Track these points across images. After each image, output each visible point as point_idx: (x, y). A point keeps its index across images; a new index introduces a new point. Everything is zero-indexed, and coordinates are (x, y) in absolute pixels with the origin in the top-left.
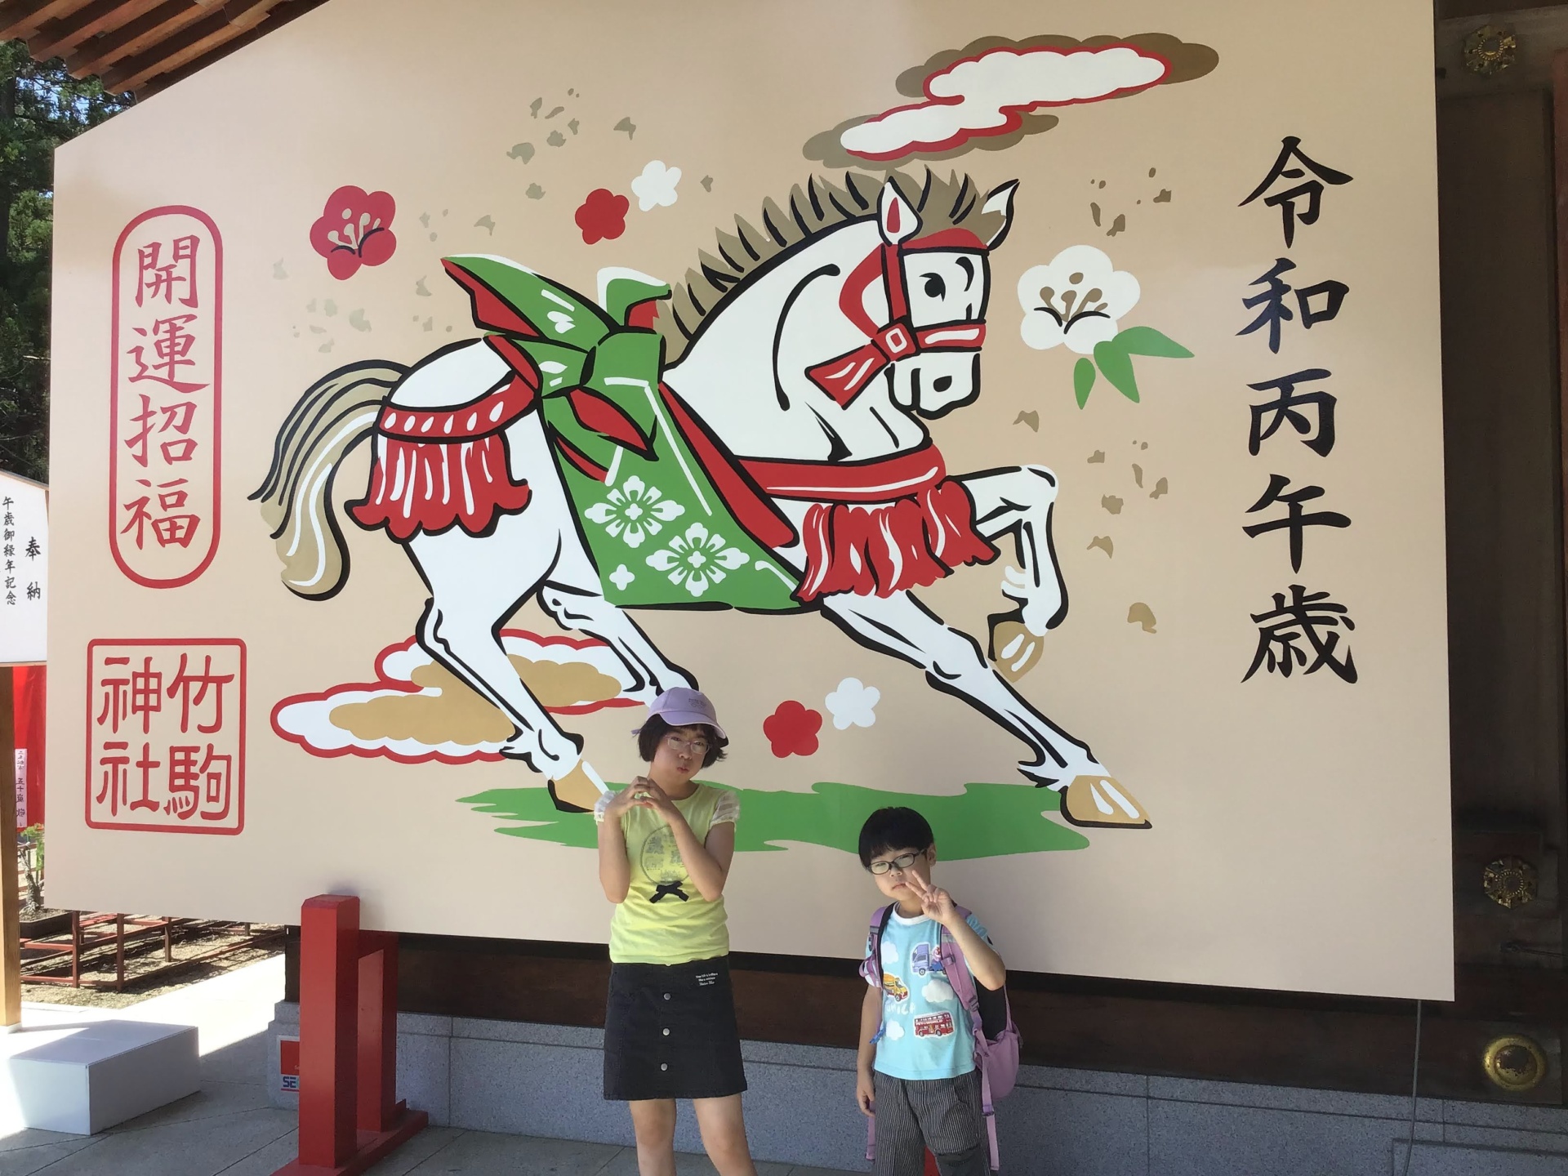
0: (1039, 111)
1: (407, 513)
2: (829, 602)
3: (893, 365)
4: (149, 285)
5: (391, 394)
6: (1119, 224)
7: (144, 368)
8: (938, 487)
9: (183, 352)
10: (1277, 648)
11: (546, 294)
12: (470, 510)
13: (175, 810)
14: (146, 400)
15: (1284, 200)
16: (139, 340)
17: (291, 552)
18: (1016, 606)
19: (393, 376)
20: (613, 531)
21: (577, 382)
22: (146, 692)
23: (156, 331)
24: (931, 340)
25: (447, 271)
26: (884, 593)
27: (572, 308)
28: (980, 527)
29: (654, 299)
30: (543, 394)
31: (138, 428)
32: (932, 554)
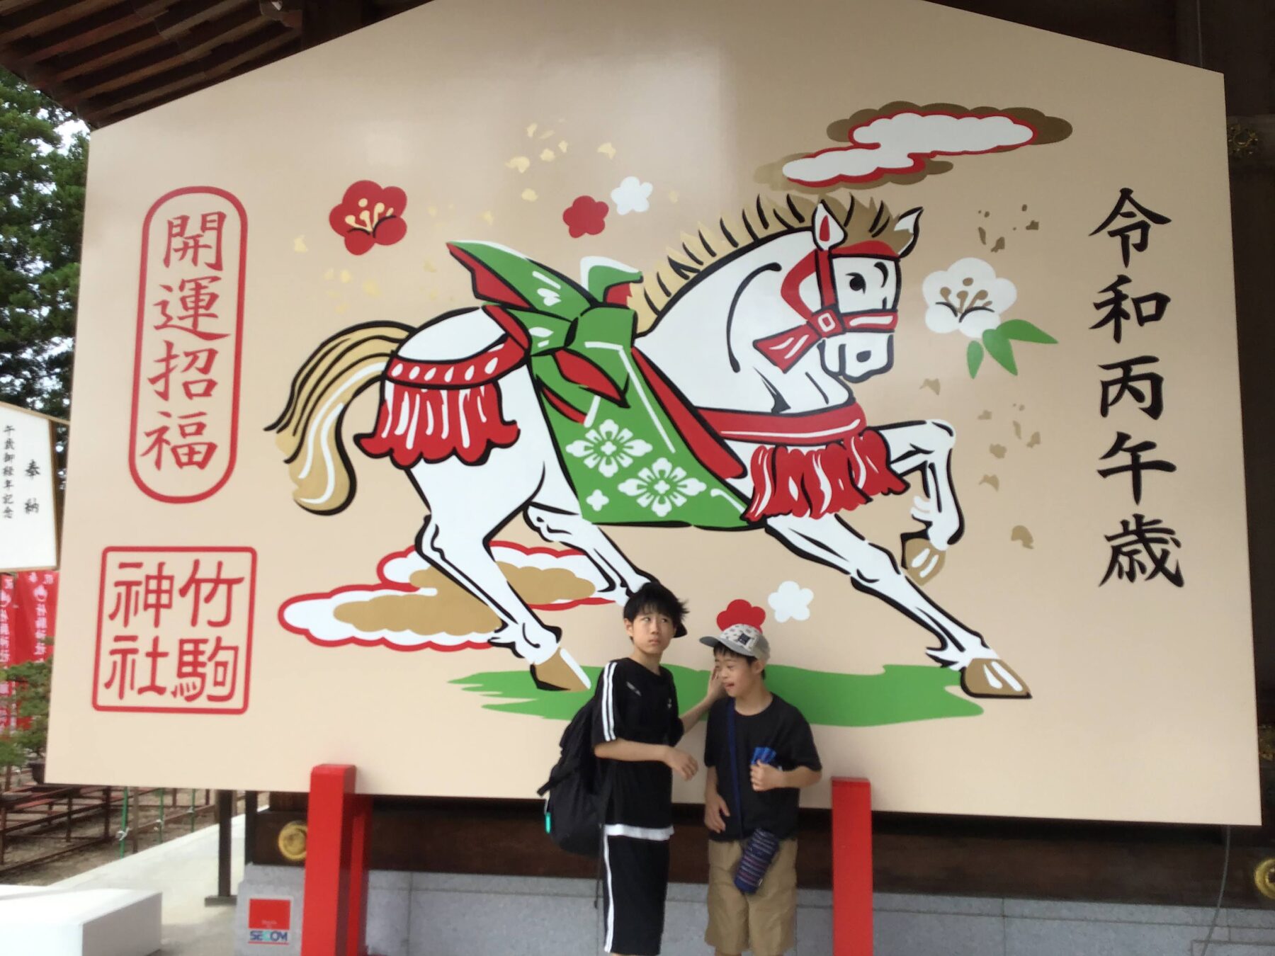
0: (938, 158)
1: (409, 444)
2: (772, 522)
3: (824, 342)
4: (176, 250)
5: (399, 348)
6: (1000, 244)
7: (169, 318)
8: (860, 435)
9: (208, 307)
10: (1124, 560)
11: (537, 275)
12: (466, 443)
13: (182, 693)
14: (169, 345)
15: (1122, 233)
16: (165, 295)
17: (303, 475)
18: (922, 527)
19: (402, 334)
20: (590, 463)
21: (561, 344)
22: (159, 592)
23: (182, 288)
24: (855, 322)
25: (452, 253)
26: (816, 515)
27: (558, 286)
28: (894, 466)
29: (628, 282)
30: (533, 352)
31: (161, 368)
32: (855, 486)
